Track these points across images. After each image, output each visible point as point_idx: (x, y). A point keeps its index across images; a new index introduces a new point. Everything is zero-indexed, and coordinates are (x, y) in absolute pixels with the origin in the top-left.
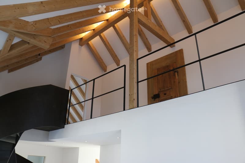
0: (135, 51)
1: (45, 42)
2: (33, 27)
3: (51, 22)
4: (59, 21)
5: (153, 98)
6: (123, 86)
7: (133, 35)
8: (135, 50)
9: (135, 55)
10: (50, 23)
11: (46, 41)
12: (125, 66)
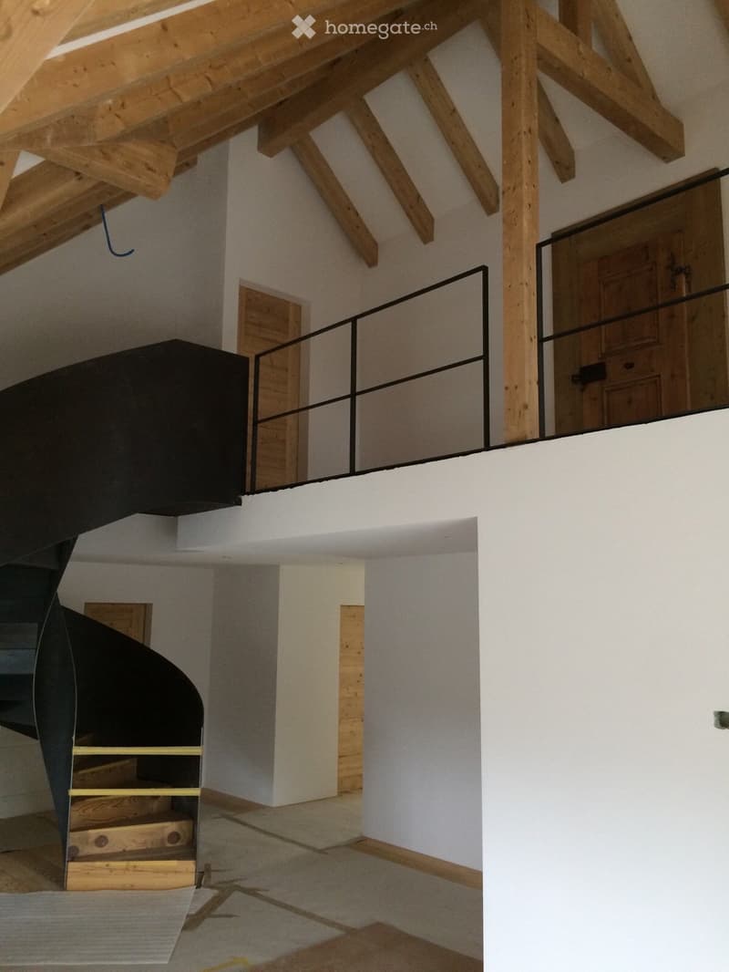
0: (525, 210)
1: (150, 169)
2: (117, 120)
3: (178, 91)
4: (208, 79)
5: (575, 379)
6: (481, 353)
7: (519, 134)
8: (526, 200)
9: (525, 224)
10: (175, 93)
11: (151, 164)
12: (484, 269)
